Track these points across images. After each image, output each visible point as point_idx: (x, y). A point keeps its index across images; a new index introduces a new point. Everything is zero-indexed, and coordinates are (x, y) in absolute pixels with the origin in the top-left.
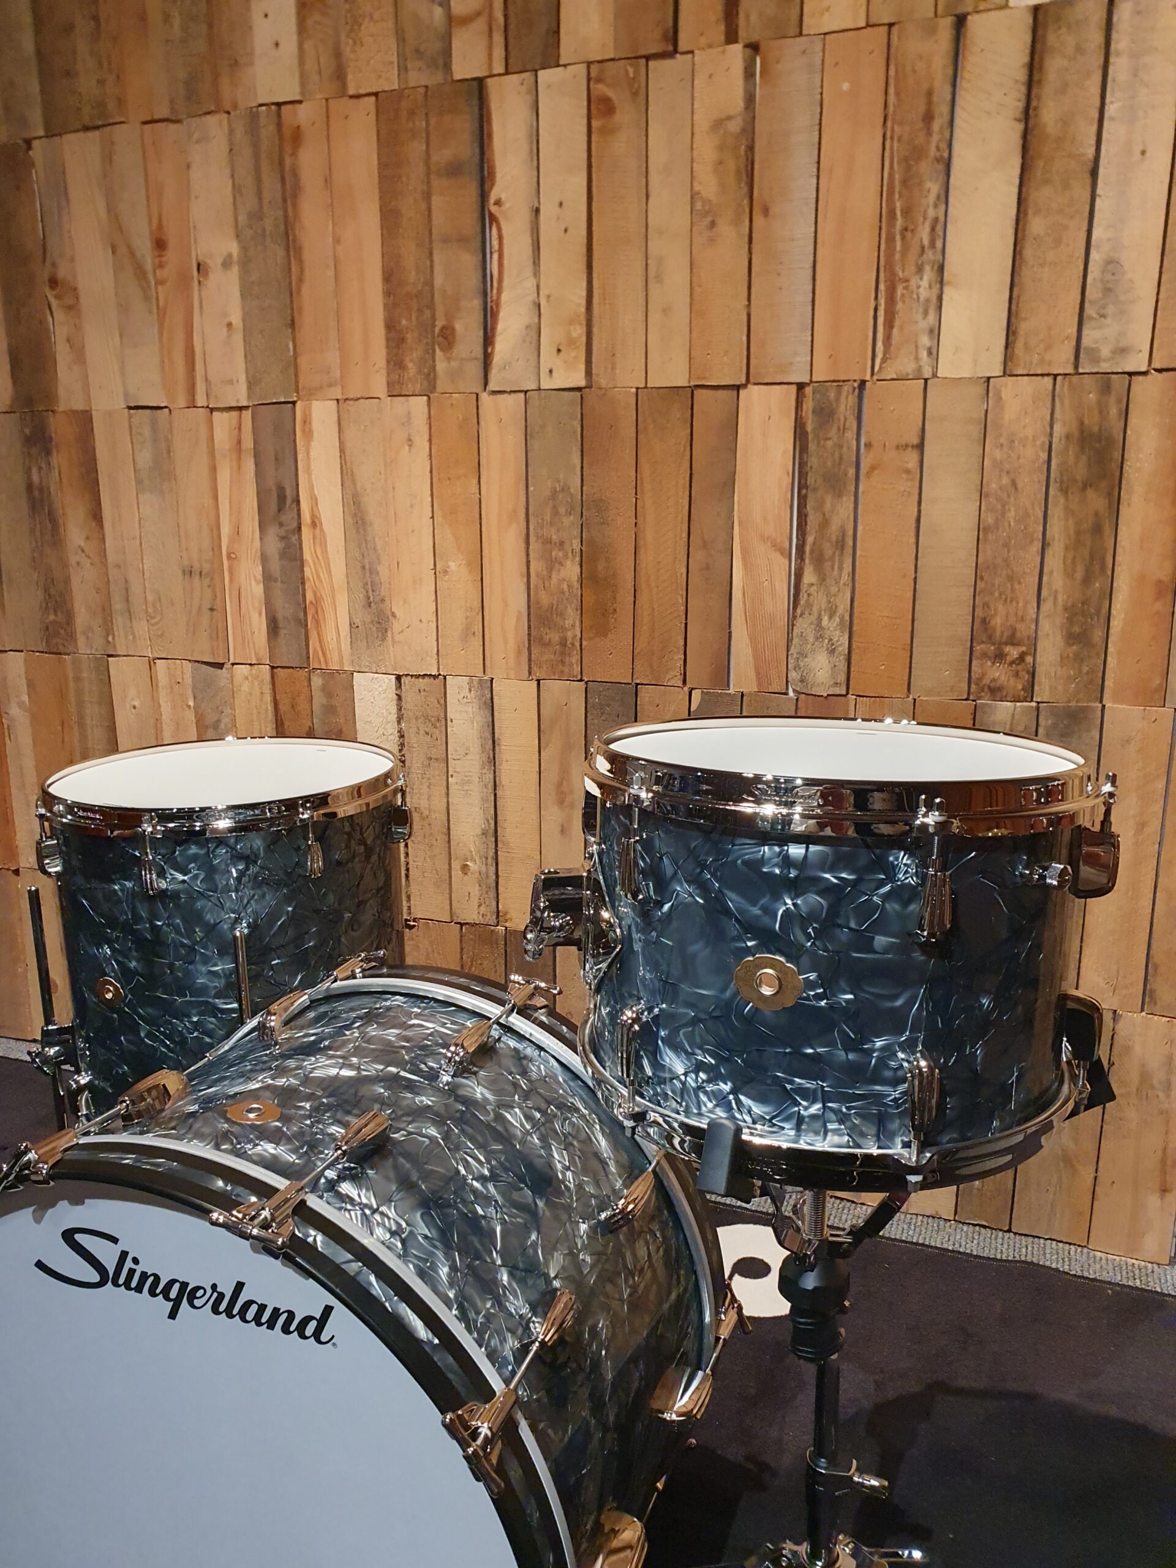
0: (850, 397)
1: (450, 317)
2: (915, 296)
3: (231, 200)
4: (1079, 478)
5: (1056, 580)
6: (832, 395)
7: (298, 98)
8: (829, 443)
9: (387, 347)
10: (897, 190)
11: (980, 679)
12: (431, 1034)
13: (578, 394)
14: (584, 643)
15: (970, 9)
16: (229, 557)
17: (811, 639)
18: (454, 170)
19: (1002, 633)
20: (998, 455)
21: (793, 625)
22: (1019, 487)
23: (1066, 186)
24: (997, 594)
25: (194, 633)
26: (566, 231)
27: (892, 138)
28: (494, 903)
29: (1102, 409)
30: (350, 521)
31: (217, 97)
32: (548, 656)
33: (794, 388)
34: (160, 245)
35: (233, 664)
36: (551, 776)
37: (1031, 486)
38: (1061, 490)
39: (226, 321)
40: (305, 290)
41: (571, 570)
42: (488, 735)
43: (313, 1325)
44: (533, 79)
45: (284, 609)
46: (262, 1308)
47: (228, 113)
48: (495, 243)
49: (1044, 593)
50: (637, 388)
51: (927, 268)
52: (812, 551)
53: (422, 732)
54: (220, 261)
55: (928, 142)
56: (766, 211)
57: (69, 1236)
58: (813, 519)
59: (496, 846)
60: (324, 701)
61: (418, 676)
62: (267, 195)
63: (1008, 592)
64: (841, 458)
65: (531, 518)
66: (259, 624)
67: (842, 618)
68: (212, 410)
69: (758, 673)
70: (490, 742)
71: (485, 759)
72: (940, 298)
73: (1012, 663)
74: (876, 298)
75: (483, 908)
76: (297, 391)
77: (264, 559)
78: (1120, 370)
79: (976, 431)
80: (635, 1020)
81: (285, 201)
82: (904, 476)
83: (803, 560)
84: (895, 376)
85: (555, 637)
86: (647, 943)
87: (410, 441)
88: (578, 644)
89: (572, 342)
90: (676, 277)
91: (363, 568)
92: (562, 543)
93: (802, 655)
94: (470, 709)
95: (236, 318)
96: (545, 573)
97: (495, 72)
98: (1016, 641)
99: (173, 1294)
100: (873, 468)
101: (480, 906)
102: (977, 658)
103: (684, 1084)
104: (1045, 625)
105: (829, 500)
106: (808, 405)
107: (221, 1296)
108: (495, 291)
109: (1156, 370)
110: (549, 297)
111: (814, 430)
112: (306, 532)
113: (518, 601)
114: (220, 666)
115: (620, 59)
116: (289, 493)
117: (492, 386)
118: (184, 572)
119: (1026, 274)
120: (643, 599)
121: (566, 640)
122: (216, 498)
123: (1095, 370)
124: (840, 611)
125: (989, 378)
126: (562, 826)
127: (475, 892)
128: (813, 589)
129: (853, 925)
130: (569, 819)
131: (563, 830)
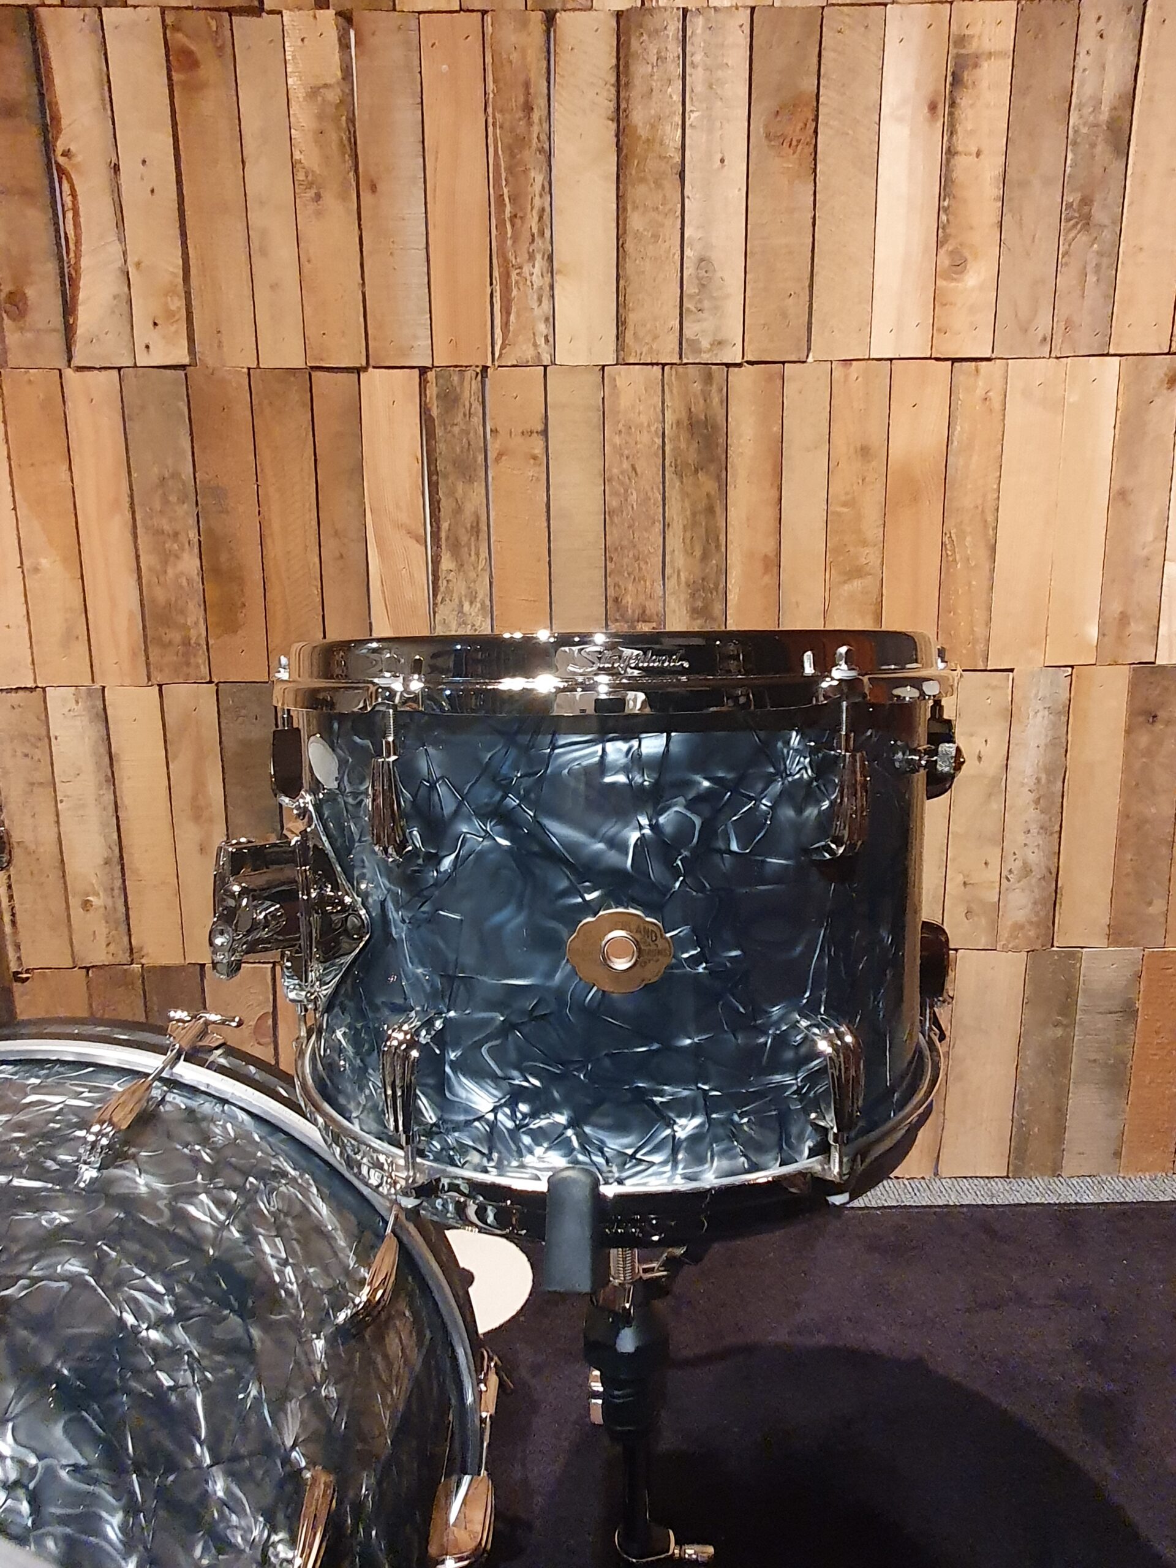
0: (474, 381)
1: (19, 283)
2: (528, 283)
4: (691, 462)
5: (678, 559)
6: (455, 379)
8: (456, 429)
10: (504, 176)
12: (59, 1112)
13: (182, 373)
14: (211, 642)
15: (559, 7)
17: (454, 626)
18: (7, 110)
19: (633, 612)
20: (617, 440)
21: (435, 613)
22: (638, 470)
23: (658, 185)
24: (626, 575)
26: (152, 192)
27: (494, 125)
28: (126, 939)
29: (706, 397)
32: (171, 658)
33: (417, 371)
36: (183, 789)
37: (649, 470)
38: (676, 473)
41: (189, 564)
42: (103, 750)
44: (96, 16)
48: (68, 200)
49: (668, 571)
50: (249, 369)
51: (539, 257)
52: (447, 538)
53: (19, 754)
55: (529, 132)
56: (374, 188)
58: (446, 505)
59: (123, 875)
61: (9, 690)
63: (637, 572)
64: (469, 445)
65: (137, 508)
67: (483, 604)
70: (107, 759)
71: (103, 780)
72: (552, 287)
74: (491, 284)
75: (112, 947)
78: (719, 362)
79: (596, 417)
80: (412, 1044)
82: (532, 461)
83: (439, 546)
84: (515, 363)
85: (176, 636)
86: (415, 924)
88: (203, 642)
89: (170, 315)
90: (284, 252)
92: (176, 534)
94: (78, 723)
96: (159, 567)
97: (48, 2)
98: (646, 618)
100: (500, 455)
101: (108, 945)
103: (493, 1125)
104: (671, 601)
105: (460, 487)
106: (432, 391)
108: (72, 255)
109: (748, 362)
110: (138, 264)
111: (440, 415)
113: (129, 600)
115: (198, 9)
117: (77, 361)
119: (629, 266)
120: (274, 593)
121: (190, 640)
123: (697, 361)
124: (480, 596)
125: (603, 367)
126: (201, 845)
127: (102, 929)
128: (451, 576)
129: (734, 847)
130: (209, 835)
131: (203, 848)
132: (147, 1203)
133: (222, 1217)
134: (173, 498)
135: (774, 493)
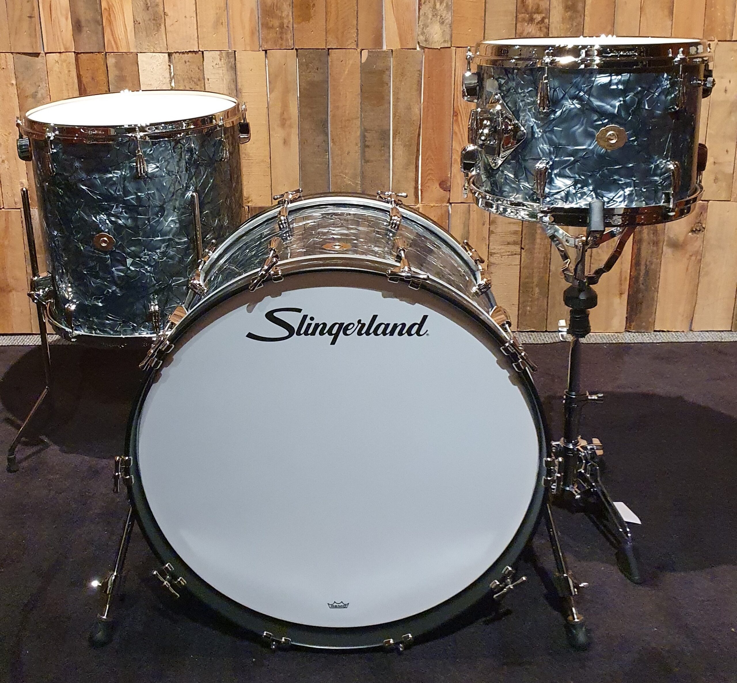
11: (521, 33)
14: (295, 26)
17: (430, 16)
19: (532, 8)
21: (420, 9)
25: (16, 34)
32: (272, 35)
35: (46, 53)
36: (277, 110)
42: (233, 87)
43: (416, 328)
45: (85, 13)
46: (388, 325)
57: (270, 316)
60: (117, 73)
61: (183, 53)
66: (66, 25)
67: (447, 4)
69: (400, 38)
70: (235, 91)
73: (537, 23)
85: (276, 23)
86: (544, 132)
88: (291, 27)
93: (426, 26)
98: (539, 11)
99: (334, 331)
102: (520, 22)
103: (568, 192)
104: (554, 2)
107: (364, 325)
114: (37, 55)
121: (283, 24)
126: (285, 140)
129: (647, 107)
130: (289, 135)
131: (285, 142)
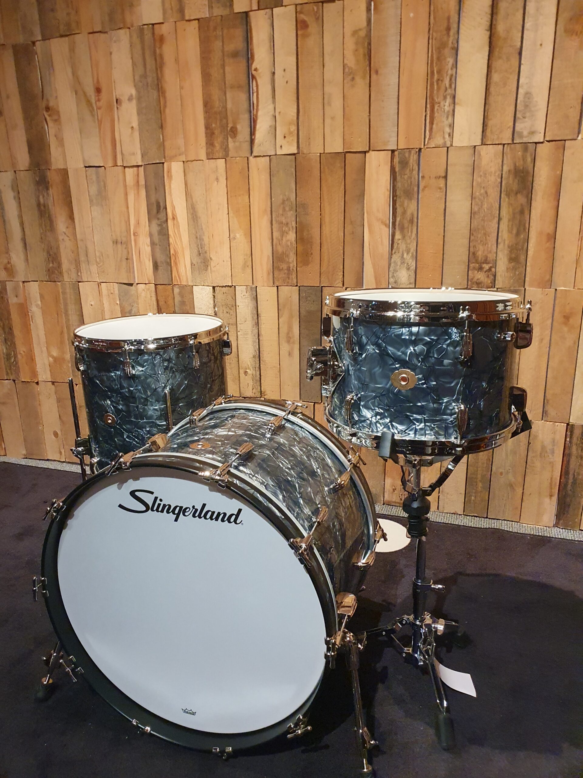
0: (415, 155)
1: (235, 123)
2: (443, 110)
3: (131, 69)
4: (514, 189)
5: (505, 234)
6: (407, 155)
7: (162, 21)
8: (406, 177)
9: (206, 137)
10: (435, 62)
11: (472, 279)
13: (294, 156)
14: (298, 269)
16: (134, 234)
17: (399, 263)
18: (235, 55)
19: (482, 258)
20: (479, 180)
21: (391, 258)
22: (489, 194)
23: (508, 59)
24: (479, 241)
25: (119, 270)
26: (287, 82)
27: (432, 39)
28: (259, 388)
29: (524, 159)
30: (190, 216)
31: (124, 22)
32: (282, 275)
33: (390, 152)
34: (98, 90)
35: (137, 284)
36: (284, 329)
37: (494, 194)
38: (506, 195)
39: (131, 126)
40: (167, 110)
41: (292, 236)
42: (255, 312)
43: (234, 517)
44: (271, 11)
45: (161, 258)
46: (213, 513)
47: (129, 28)
48: (255, 88)
49: (499, 240)
50: (320, 153)
51: (448, 97)
52: (399, 224)
53: (225, 312)
54: (127, 98)
55: (448, 41)
56: (377, 72)
57: (133, 493)
58: (399, 211)
59: (260, 362)
60: (180, 299)
61: (223, 287)
62: (148, 67)
63: (484, 240)
64: (411, 183)
65: (273, 213)
66: (149, 265)
67: (412, 254)
68: (125, 167)
69: (376, 279)
70: (256, 315)
71: (254, 323)
72: (454, 111)
73: (486, 272)
74: (426, 111)
75: (254, 390)
76: (165, 158)
77: (151, 235)
78: (531, 141)
79: (470, 170)
80: (352, 399)
81: (157, 69)
82: (439, 190)
83: (395, 228)
84: (434, 146)
85: (284, 266)
86: (355, 370)
87: (217, 179)
88: (295, 269)
89: (291, 133)
90: (337, 104)
91: (197, 238)
92: (287, 224)
93: (395, 271)
94: (247, 301)
95: (135, 124)
96: (280, 237)
97: (253, 9)
98: (487, 262)
99: (176, 512)
100: (425, 187)
101: (253, 389)
102: (471, 270)
103: (371, 421)
104: (500, 255)
105: (406, 202)
106: (396, 160)
107: (196, 510)
108: (255, 110)
109: (547, 141)
110: (280, 112)
111: (399, 171)
112: (170, 222)
113: (268, 251)
114: (131, 285)
115: (310, 3)
116: (162, 205)
117: (255, 154)
118: (113, 242)
119: (491, 99)
120: (324, 248)
121: (290, 267)
122: (128, 208)
123: (521, 142)
124: (412, 251)
125: (475, 146)
126: (289, 352)
127: (251, 383)
128: (400, 242)
129: (435, 356)
130: (292, 349)
131: (290, 354)
132: (283, 445)
133: (302, 453)
134: (287, 209)
135: (556, 203)
